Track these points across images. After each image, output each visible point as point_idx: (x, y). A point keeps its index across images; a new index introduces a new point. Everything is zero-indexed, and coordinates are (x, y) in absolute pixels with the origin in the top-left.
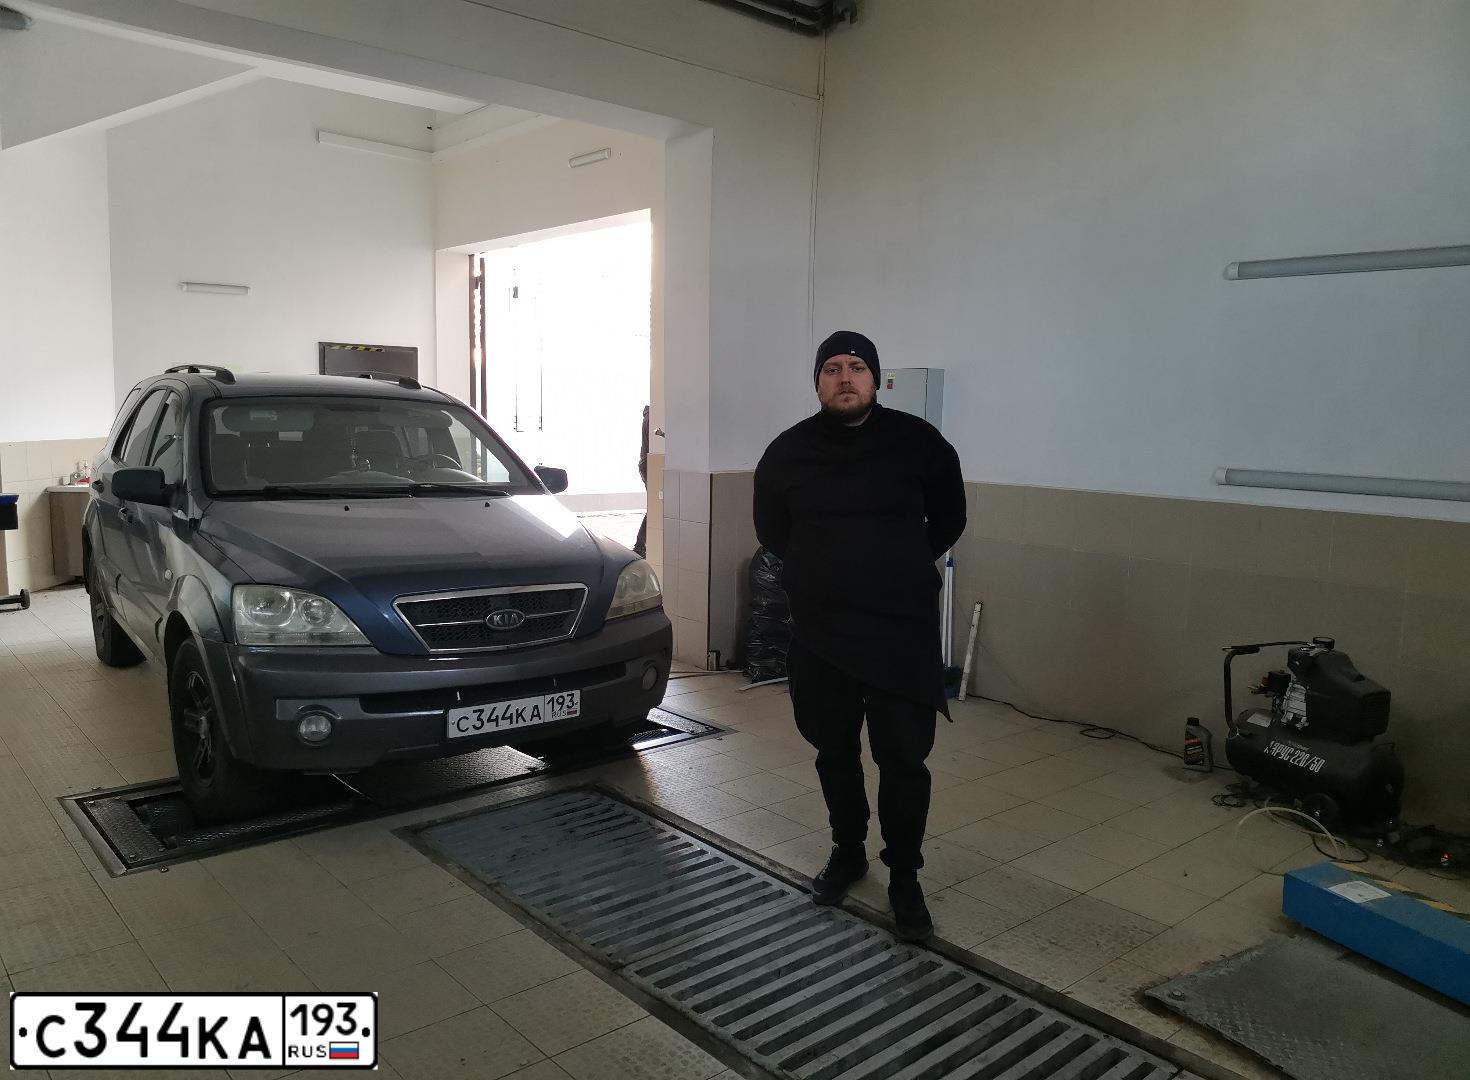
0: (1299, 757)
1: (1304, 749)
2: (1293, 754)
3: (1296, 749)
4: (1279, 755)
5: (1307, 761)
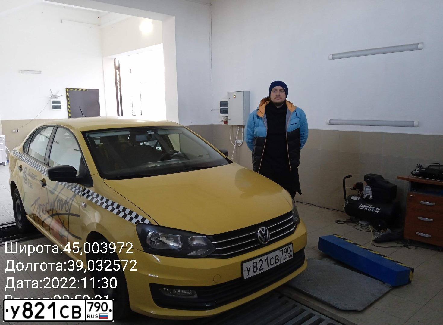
0: (371, 208)
1: (372, 206)
2: (369, 208)
3: (370, 206)
4: (364, 208)
5: (374, 210)
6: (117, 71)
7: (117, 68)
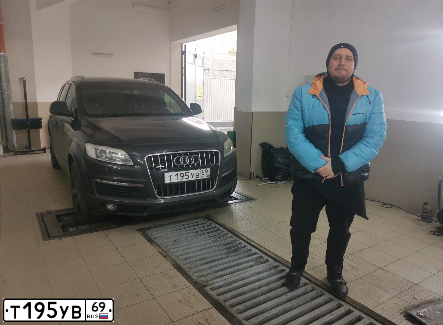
6: (184, 56)
7: (184, 53)
